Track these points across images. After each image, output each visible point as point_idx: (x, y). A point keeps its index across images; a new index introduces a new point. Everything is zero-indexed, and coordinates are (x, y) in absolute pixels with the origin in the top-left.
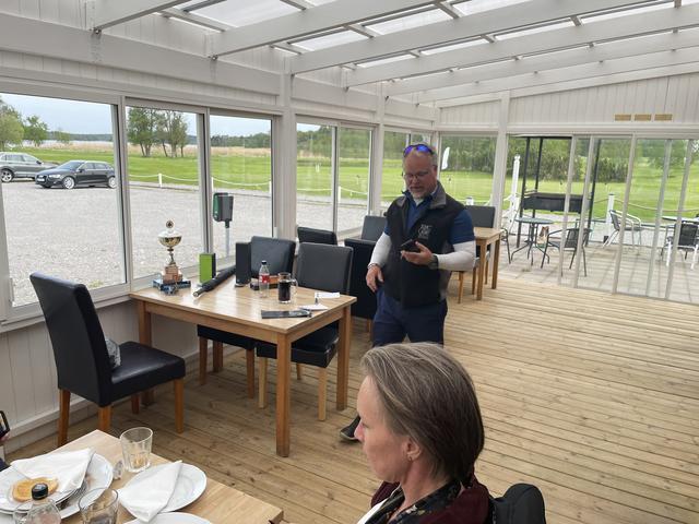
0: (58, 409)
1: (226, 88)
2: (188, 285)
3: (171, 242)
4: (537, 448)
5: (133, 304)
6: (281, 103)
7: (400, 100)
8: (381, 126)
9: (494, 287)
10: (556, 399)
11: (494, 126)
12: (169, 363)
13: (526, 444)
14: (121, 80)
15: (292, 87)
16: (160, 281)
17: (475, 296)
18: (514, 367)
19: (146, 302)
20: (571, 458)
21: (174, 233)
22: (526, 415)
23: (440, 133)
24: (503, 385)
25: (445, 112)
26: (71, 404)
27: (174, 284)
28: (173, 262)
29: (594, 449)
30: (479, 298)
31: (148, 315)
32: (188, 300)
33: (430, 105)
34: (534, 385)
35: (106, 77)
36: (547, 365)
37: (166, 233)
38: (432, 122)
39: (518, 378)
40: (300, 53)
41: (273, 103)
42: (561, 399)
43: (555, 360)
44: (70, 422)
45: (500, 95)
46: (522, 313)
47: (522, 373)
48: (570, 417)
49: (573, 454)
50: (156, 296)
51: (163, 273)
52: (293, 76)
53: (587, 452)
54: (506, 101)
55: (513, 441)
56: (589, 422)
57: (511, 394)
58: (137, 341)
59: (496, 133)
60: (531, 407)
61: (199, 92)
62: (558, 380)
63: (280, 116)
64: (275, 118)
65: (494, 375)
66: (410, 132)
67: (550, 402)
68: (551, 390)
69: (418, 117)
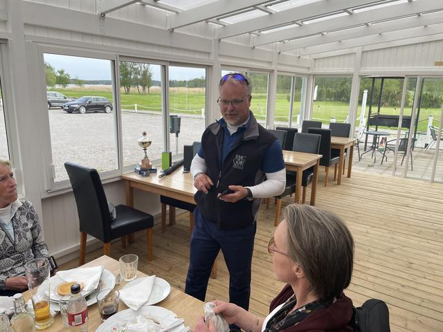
0: (79, 243)
1: (178, 49)
2: (155, 171)
3: (145, 145)
4: (378, 281)
5: (123, 182)
6: (212, 58)
7: (288, 54)
8: (276, 72)
9: (349, 176)
10: (391, 250)
11: (351, 70)
12: (145, 218)
13: (370, 278)
14: (116, 45)
15: (219, 47)
16: (138, 169)
17: (337, 182)
18: (363, 228)
19: (130, 181)
20: (402, 289)
21: (147, 139)
22: (371, 260)
23: (314, 75)
25: (317, 61)
26: (87, 241)
27: (147, 170)
28: (146, 157)
29: (417, 283)
30: (339, 184)
31: (132, 189)
32: (155, 180)
33: (308, 57)
34: (376, 241)
35: (108, 43)
36: (387, 228)
37: (142, 139)
38: (309, 68)
39: (365, 236)
40: (224, 26)
41: (207, 58)
42: (395, 251)
43: (390, 225)
44: (86, 252)
45: (355, 50)
46: (369, 193)
47: (367, 233)
48: (400, 262)
49: (403, 286)
50: (136, 177)
51: (140, 164)
52: (220, 40)
53: (413, 285)
54: (359, 54)
56: (413, 266)
57: (361, 246)
58: (125, 204)
59: (353, 75)
60: (375, 255)
61: (162, 51)
62: (392, 238)
63: (211, 66)
64: (208, 67)
66: (294, 75)
67: (387, 252)
68: (387, 244)
69: (299, 65)
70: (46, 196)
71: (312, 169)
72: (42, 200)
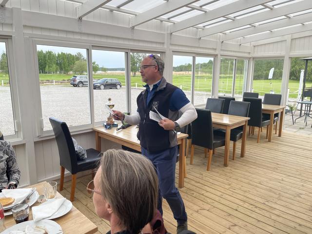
1: (139, 41)
2: (117, 125)
4: (280, 220)
5: (94, 133)
6: (165, 47)
7: (231, 43)
8: (219, 56)
9: (280, 136)
10: (299, 195)
11: (283, 53)
15: (171, 39)
16: (105, 124)
17: (268, 140)
18: (279, 176)
19: (98, 132)
20: (298, 228)
21: (111, 103)
22: (279, 202)
23: (253, 58)
24: (270, 185)
25: (256, 48)
27: (110, 125)
28: (111, 116)
30: (269, 141)
31: (99, 138)
33: (248, 45)
34: (288, 187)
35: (85, 38)
36: (300, 177)
37: (108, 103)
38: (249, 53)
39: (280, 183)
40: (174, 23)
41: (161, 46)
42: (302, 196)
43: (305, 175)
45: (286, 38)
46: (292, 149)
47: (283, 180)
48: (304, 206)
49: (300, 225)
50: (103, 130)
51: (107, 120)
52: (172, 33)
54: (289, 41)
55: (267, 214)
57: (274, 190)
58: (95, 148)
59: (284, 57)
60: (283, 198)
61: (126, 43)
62: (303, 186)
63: (165, 52)
64: (162, 53)
65: (266, 180)
66: (235, 58)
67: (295, 197)
68: (297, 190)
69: (241, 51)
70: (38, 140)
71: (241, 128)
72: (34, 142)
